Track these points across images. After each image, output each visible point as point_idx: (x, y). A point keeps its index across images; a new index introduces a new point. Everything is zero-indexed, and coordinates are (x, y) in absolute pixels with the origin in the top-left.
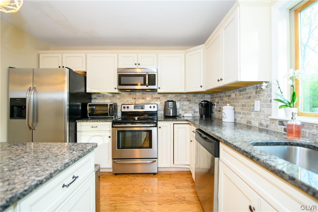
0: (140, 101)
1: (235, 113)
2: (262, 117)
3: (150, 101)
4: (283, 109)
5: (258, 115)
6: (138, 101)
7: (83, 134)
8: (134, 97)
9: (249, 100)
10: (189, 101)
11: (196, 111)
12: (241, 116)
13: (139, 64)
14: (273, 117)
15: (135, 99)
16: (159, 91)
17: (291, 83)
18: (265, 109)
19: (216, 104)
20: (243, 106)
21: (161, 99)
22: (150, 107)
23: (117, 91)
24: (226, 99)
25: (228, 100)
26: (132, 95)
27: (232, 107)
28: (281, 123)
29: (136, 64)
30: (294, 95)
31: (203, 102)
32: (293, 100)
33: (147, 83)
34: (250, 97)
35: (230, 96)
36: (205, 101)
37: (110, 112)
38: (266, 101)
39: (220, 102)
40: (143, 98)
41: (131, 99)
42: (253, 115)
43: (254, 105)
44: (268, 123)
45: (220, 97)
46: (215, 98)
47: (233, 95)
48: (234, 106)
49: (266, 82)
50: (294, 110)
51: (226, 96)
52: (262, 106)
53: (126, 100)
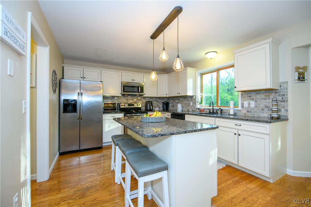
0: (131, 102)
1: (182, 107)
2: (193, 108)
3: (136, 101)
4: (199, 105)
5: (192, 107)
6: (129, 101)
7: (106, 121)
8: (127, 99)
9: (188, 102)
10: (157, 101)
11: (160, 107)
12: (185, 108)
13: (134, 80)
14: (196, 107)
15: (127, 100)
16: (145, 96)
17: (201, 97)
18: (194, 105)
19: (171, 103)
20: (186, 104)
21: (142, 100)
22: (138, 105)
23: (121, 95)
24: (177, 101)
25: (178, 101)
26: (125, 97)
27: (181, 105)
28: (199, 109)
29: (132, 80)
30: (202, 100)
31: (165, 102)
32: (202, 102)
33: (140, 91)
34: (188, 101)
35: (179, 100)
36: (166, 102)
37: (117, 108)
38: (194, 102)
39: (173, 102)
40: (132, 100)
41: (125, 100)
42: (190, 107)
43: (190, 104)
44: (195, 109)
45: (174, 100)
46: (171, 100)
47: (181, 99)
48: (182, 104)
49: (195, 96)
50: (202, 105)
51: (177, 100)
52: (193, 104)
53: (122, 101)
